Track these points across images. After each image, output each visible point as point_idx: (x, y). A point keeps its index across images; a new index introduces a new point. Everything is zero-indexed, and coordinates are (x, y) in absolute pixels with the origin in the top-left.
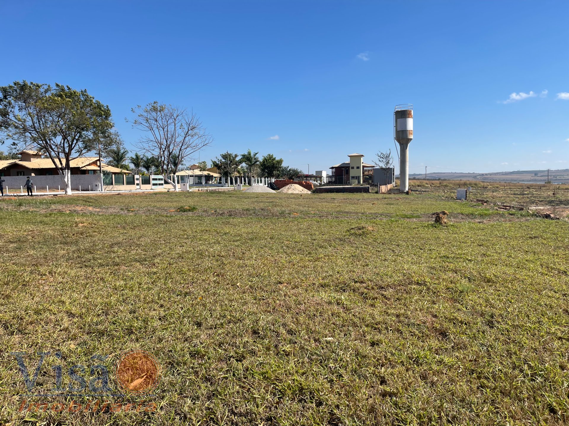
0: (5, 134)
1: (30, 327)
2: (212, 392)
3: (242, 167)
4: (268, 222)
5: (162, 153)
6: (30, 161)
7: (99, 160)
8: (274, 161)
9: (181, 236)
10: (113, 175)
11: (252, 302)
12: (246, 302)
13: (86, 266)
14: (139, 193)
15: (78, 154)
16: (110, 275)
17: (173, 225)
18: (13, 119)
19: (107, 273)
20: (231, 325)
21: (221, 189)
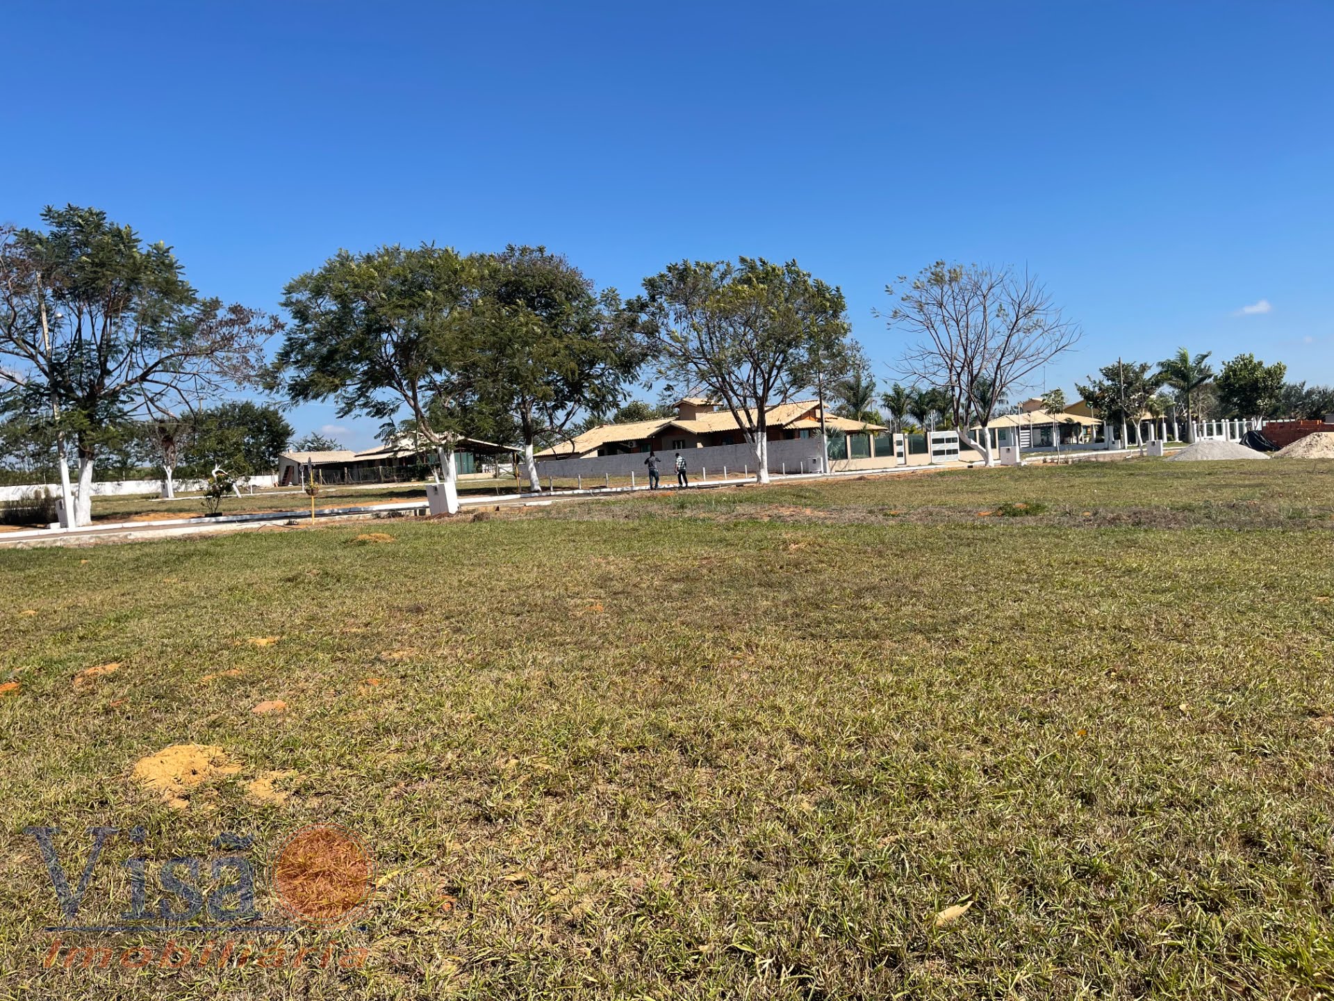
0: (654, 370)
1: (725, 755)
2: (1144, 976)
3: (1161, 395)
4: (1253, 540)
5: (954, 378)
6: (694, 419)
7: (819, 407)
8: (1258, 374)
9: (1012, 575)
10: (848, 438)
11: (1229, 757)
12: (1211, 756)
13: (812, 635)
14: (905, 475)
15: (780, 398)
16: (862, 658)
17: (989, 548)
18: (667, 338)
19: (855, 653)
20: (1178, 813)
21: (1103, 455)
